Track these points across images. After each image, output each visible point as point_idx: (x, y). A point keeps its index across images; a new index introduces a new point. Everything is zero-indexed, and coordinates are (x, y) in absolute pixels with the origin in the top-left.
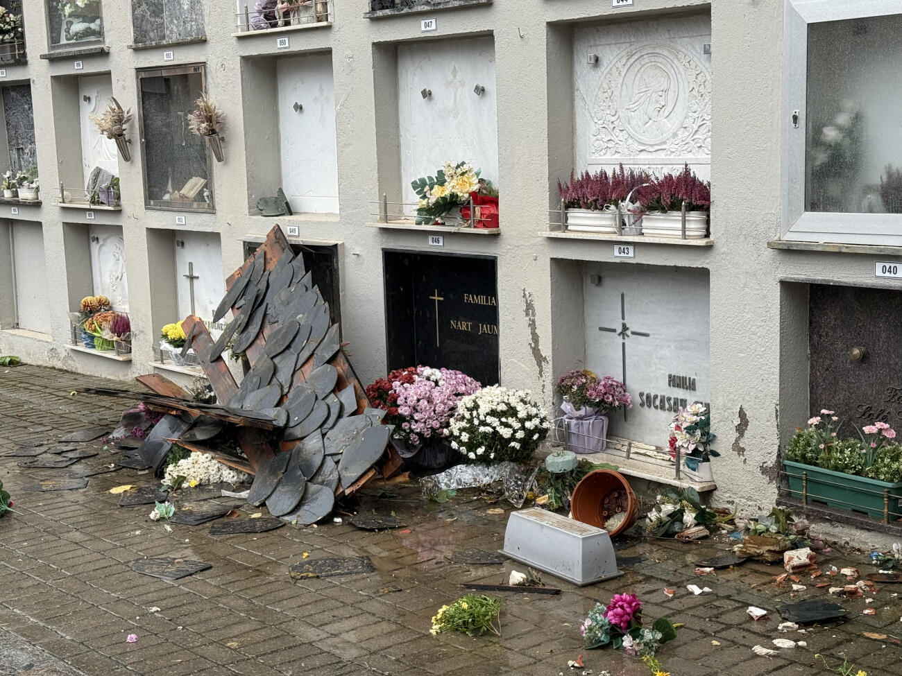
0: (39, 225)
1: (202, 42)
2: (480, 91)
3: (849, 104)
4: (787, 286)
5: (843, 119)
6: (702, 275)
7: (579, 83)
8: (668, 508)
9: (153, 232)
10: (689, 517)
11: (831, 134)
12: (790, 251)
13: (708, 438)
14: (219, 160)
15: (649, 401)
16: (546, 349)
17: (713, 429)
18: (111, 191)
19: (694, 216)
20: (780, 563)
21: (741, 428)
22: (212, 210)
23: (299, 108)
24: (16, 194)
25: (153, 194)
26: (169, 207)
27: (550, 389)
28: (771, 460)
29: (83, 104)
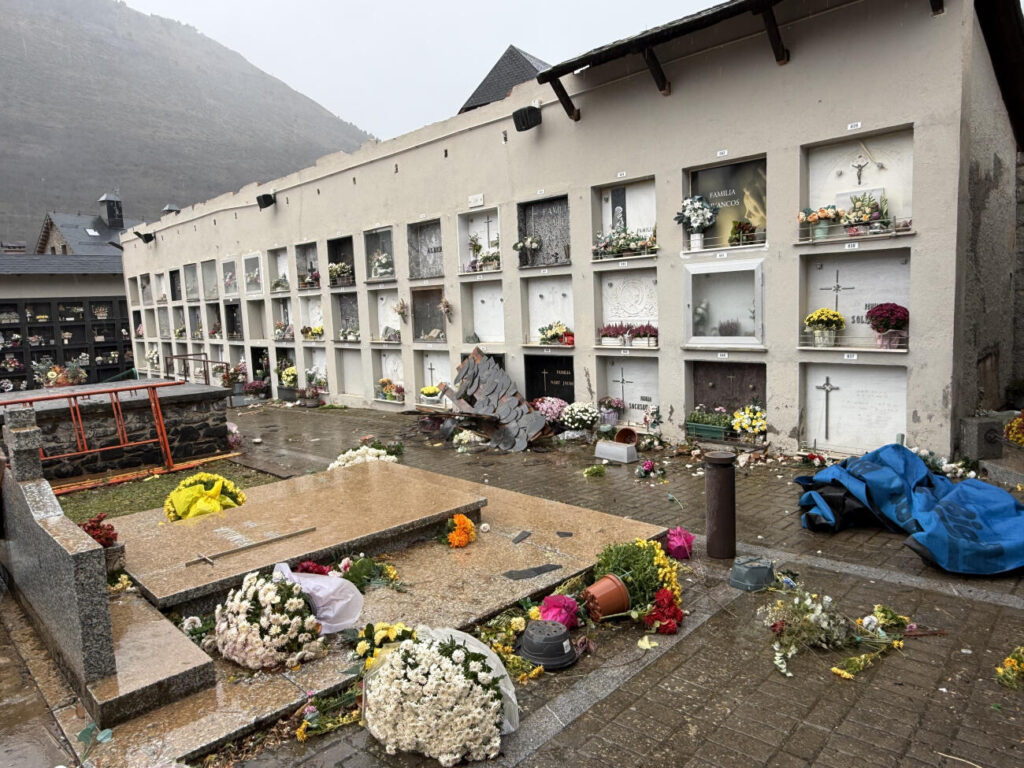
0: (359, 350)
1: (443, 277)
2: (564, 295)
3: (705, 300)
4: (687, 362)
5: (703, 306)
6: (655, 360)
7: (605, 293)
8: (648, 440)
9: (415, 351)
10: (656, 443)
11: (700, 310)
12: (688, 350)
13: (659, 417)
14: (450, 321)
15: (633, 406)
16: (594, 389)
17: (660, 414)
18: (397, 335)
19: (652, 339)
20: (690, 455)
21: (671, 413)
22: (446, 342)
23: (483, 302)
24: (346, 338)
25: (416, 337)
26: (424, 341)
27: (596, 404)
28: (682, 423)
29: (380, 301)
